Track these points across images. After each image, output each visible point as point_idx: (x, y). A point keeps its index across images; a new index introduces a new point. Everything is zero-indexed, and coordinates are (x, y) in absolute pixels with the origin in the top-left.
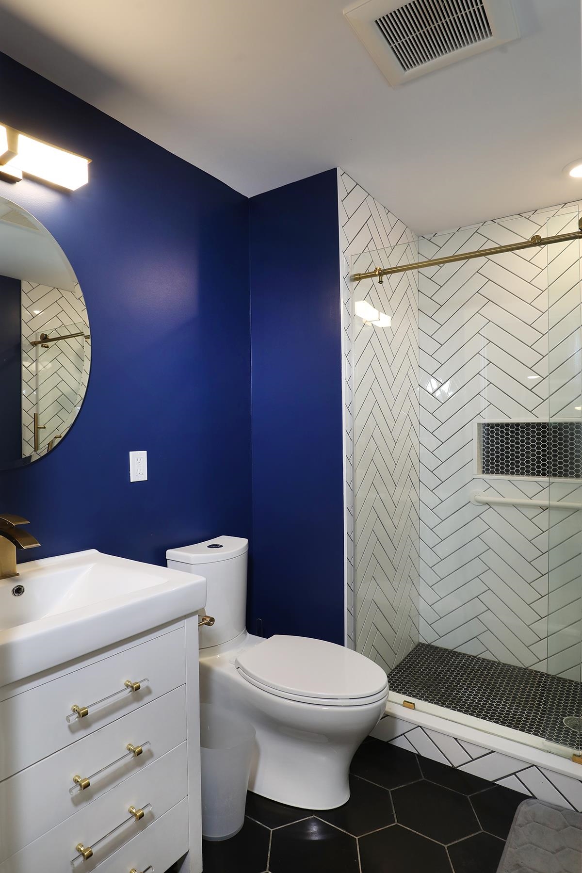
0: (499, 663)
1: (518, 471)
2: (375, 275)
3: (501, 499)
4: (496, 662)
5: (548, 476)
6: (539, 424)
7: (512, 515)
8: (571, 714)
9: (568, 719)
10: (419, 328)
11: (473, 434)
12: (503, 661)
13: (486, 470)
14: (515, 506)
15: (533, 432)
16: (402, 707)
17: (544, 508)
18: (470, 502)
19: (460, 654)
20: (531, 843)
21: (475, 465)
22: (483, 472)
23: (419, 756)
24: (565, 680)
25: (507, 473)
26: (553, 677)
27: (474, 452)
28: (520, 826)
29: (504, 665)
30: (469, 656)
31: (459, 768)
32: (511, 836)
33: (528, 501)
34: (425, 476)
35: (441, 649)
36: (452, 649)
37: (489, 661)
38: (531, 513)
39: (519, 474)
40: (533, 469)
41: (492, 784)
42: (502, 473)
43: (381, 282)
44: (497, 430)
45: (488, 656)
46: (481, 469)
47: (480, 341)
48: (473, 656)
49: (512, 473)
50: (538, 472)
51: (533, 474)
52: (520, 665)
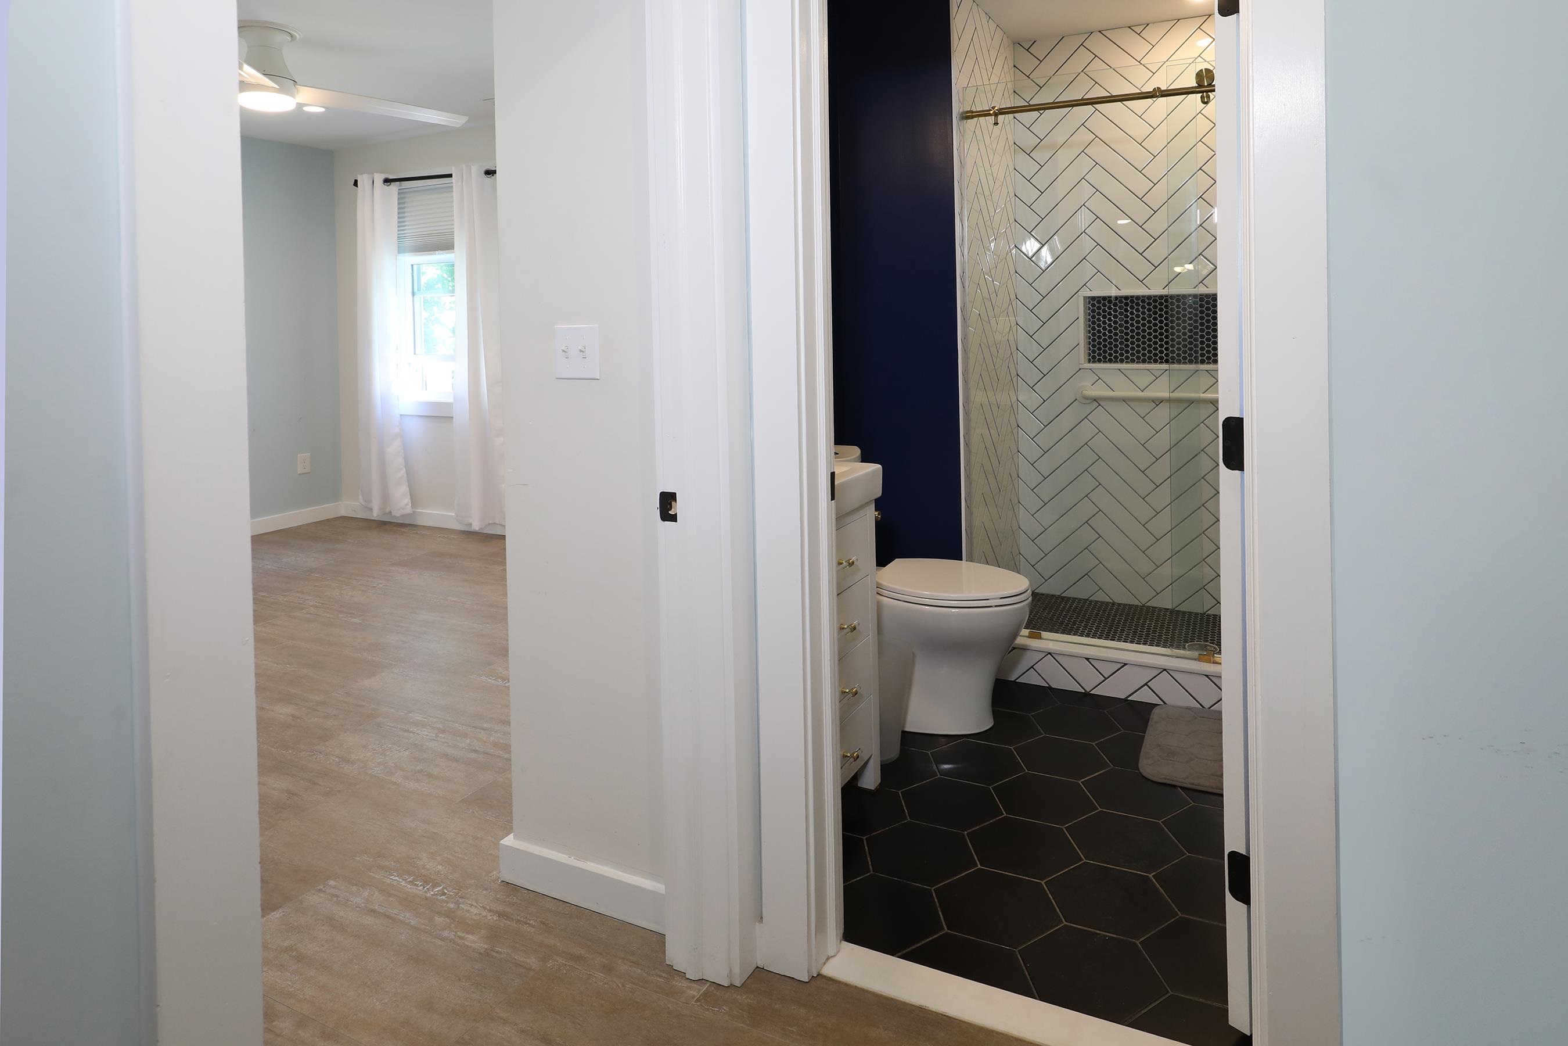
0: (1114, 604)
1: (1127, 358)
2: (990, 115)
3: (1110, 393)
4: (1110, 603)
5: (1160, 362)
6: (1149, 297)
7: (1122, 412)
8: (1192, 640)
9: (1191, 645)
10: (1015, 169)
11: (1078, 310)
12: (1118, 600)
13: (1093, 358)
14: (1125, 400)
15: (1143, 307)
16: (1028, 639)
17: (1158, 402)
18: (1076, 399)
19: (1069, 598)
20: (1167, 732)
21: (1082, 351)
22: (1089, 361)
23: (1050, 688)
24: (1184, 613)
25: (1116, 360)
26: (1172, 611)
27: (1078, 334)
28: (1157, 722)
29: (1119, 604)
30: (1080, 599)
31: (1091, 693)
32: (1149, 729)
33: (1140, 394)
34: (1024, 368)
35: (1048, 595)
36: (1059, 594)
37: (1102, 602)
38: (1143, 409)
39: (1129, 362)
40: (1144, 355)
41: (1126, 700)
42: (1110, 361)
43: (996, 124)
44: (1104, 305)
45: (1100, 597)
46: (1087, 357)
47: (1087, 190)
48: (1084, 599)
49: (1122, 361)
50: (1150, 358)
51: (1144, 361)
52: (1136, 603)
